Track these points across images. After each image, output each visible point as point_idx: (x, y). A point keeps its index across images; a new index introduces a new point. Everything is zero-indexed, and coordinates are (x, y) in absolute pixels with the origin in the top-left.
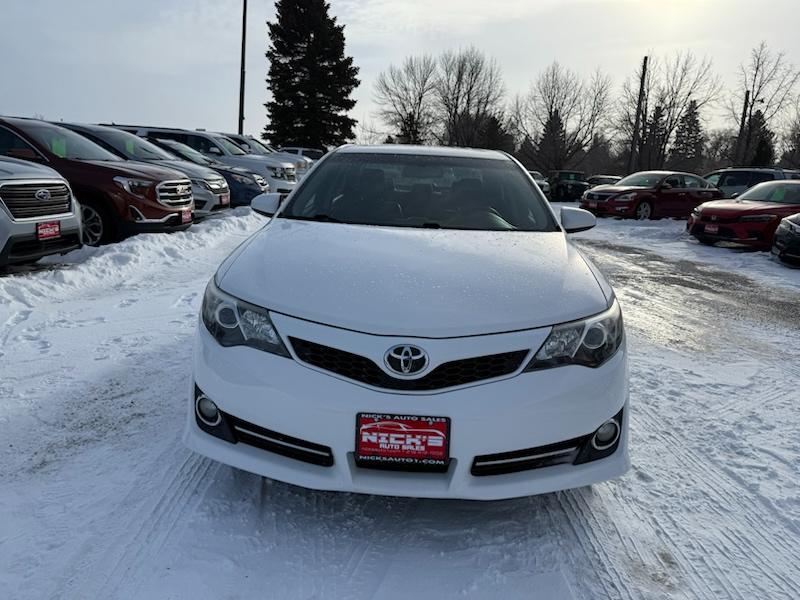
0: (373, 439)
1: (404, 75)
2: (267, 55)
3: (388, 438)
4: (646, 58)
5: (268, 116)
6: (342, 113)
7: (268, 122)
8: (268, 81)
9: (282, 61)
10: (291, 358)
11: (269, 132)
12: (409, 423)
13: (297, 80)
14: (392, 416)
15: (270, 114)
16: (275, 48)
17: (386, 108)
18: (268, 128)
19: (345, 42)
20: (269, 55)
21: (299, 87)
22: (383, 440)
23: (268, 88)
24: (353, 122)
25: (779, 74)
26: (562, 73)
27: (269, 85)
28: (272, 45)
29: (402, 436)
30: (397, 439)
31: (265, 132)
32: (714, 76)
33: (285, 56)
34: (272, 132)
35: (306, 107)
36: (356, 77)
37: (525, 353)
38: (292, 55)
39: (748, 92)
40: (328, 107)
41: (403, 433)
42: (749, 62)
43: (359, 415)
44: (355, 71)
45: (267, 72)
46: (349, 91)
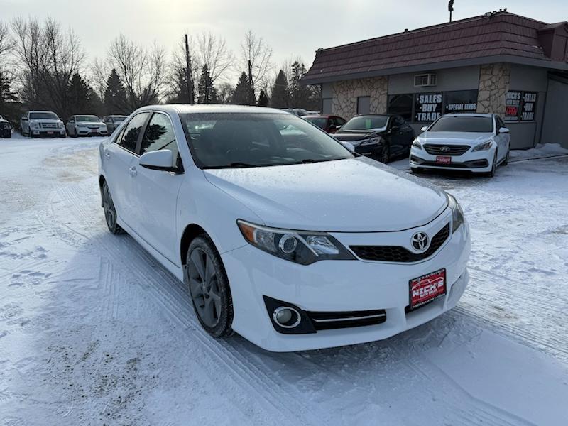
0: (417, 294)
3: (423, 291)
4: (186, 35)
10: (357, 259)
12: (431, 278)
14: (425, 276)
22: (422, 292)
25: (262, 50)
26: (128, 43)
29: (428, 287)
30: (427, 289)
32: (229, 50)
37: (448, 225)
39: (250, 61)
41: (429, 284)
42: (245, 42)
43: (410, 282)
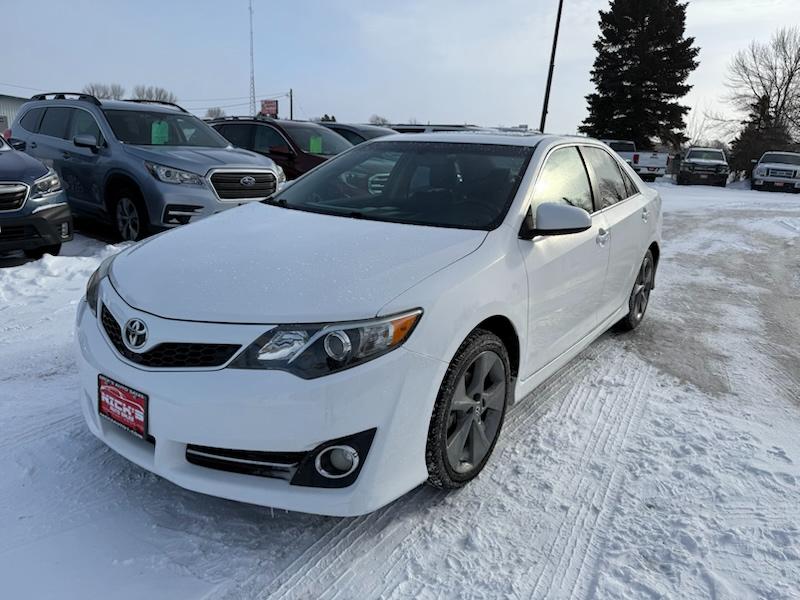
0: (107, 401)
1: (772, 51)
2: (595, 45)
3: (114, 403)
5: (588, 109)
6: (673, 101)
7: (588, 114)
8: (592, 72)
9: (610, 50)
11: (587, 125)
13: (625, 68)
14: (115, 382)
15: (589, 106)
16: (604, 38)
17: (741, 91)
18: (587, 121)
19: (686, 21)
20: (597, 45)
21: (625, 76)
23: (591, 80)
24: (684, 110)
27: (592, 77)
28: (602, 35)
29: (121, 403)
30: (118, 405)
31: (582, 125)
33: (614, 44)
34: (590, 125)
35: (629, 97)
36: (694, 59)
38: (623, 43)
40: (657, 94)
41: (121, 400)
43: (99, 376)
44: (695, 52)
45: (593, 63)
46: (684, 76)
